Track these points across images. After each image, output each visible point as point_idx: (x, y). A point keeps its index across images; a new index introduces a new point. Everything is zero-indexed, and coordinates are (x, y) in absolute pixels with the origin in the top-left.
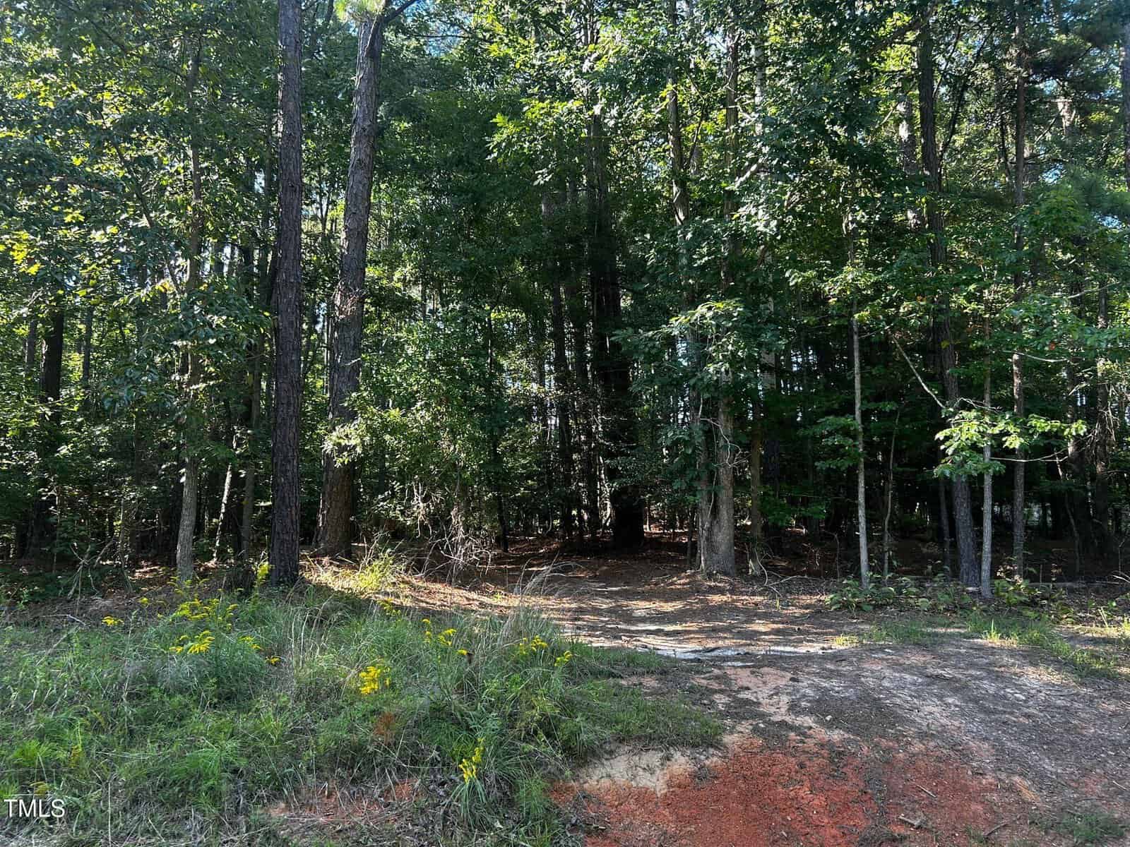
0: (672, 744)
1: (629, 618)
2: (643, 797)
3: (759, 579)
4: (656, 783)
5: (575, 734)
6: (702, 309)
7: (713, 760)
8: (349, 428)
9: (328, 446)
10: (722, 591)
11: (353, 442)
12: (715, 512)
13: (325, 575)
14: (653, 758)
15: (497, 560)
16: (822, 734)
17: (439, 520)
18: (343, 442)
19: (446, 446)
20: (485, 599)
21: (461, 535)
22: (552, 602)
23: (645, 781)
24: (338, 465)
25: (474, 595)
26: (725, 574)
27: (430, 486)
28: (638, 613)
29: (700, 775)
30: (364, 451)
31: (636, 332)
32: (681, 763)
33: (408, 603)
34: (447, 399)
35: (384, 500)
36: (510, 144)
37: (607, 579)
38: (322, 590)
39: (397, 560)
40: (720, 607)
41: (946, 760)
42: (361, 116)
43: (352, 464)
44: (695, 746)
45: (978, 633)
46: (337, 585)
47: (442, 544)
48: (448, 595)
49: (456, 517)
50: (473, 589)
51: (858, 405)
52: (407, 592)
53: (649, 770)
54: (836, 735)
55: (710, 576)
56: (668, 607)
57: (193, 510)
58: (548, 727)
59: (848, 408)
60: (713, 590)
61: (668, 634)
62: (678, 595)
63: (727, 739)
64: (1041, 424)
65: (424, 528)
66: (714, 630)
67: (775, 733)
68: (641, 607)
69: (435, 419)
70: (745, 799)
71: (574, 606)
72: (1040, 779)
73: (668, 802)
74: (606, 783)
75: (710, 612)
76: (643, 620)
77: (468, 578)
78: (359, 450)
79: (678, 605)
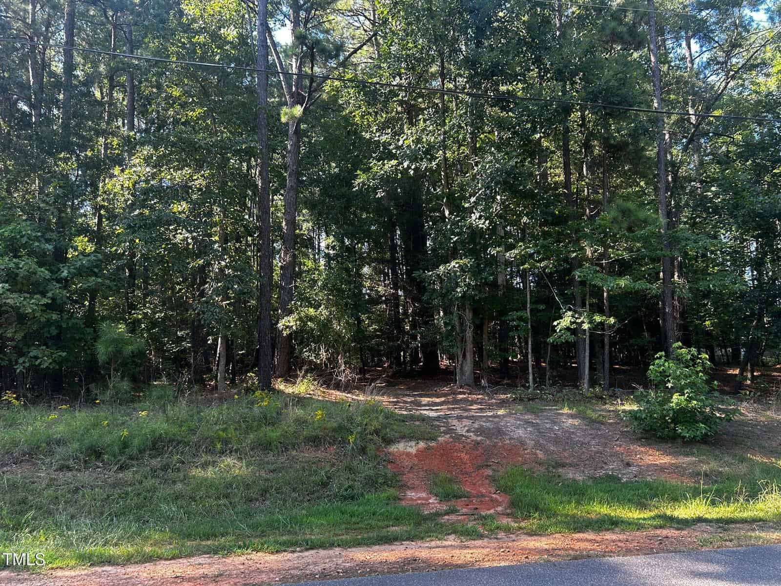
0: (420, 439)
1: (419, 404)
2: (408, 454)
3: (484, 388)
4: (413, 451)
5: (386, 434)
6: (453, 264)
7: (433, 444)
8: (290, 318)
9: (280, 325)
10: (464, 393)
11: (291, 324)
12: (464, 356)
13: (280, 385)
14: (413, 443)
15: (359, 379)
16: (475, 438)
17: (332, 360)
18: (287, 324)
19: (336, 326)
20: (354, 397)
21: (343, 368)
22: (385, 398)
23: (409, 450)
24: (285, 335)
25: (349, 395)
26: (469, 386)
27: (328, 346)
28: (423, 403)
29: (428, 448)
30: (297, 329)
31: (424, 272)
32: (422, 445)
33: (320, 398)
34: (336, 304)
35: (306, 351)
36: (364, 184)
37: (414, 389)
38: (280, 392)
39: (315, 380)
40: (461, 400)
41: (515, 446)
42: (291, 163)
43: (291, 334)
44: (427, 440)
45: (561, 409)
46: (287, 391)
47: (334, 372)
48: (337, 395)
49: (341, 360)
50: (348, 393)
51: (528, 306)
52: (319, 393)
53: (411, 447)
54: (479, 438)
55: (461, 387)
56: (438, 400)
57: (225, 357)
58: (377, 432)
59: (524, 308)
60: (461, 393)
61: (432, 410)
62: (445, 395)
63: (439, 439)
64: (598, 318)
65: (326, 365)
66: (453, 408)
67: (458, 438)
68: (425, 400)
69: (330, 314)
70: (442, 455)
71: (395, 400)
72: (546, 452)
73: (416, 456)
74: (396, 450)
75: (456, 402)
76: (425, 405)
77: (347, 387)
78: (294, 328)
79: (443, 399)
